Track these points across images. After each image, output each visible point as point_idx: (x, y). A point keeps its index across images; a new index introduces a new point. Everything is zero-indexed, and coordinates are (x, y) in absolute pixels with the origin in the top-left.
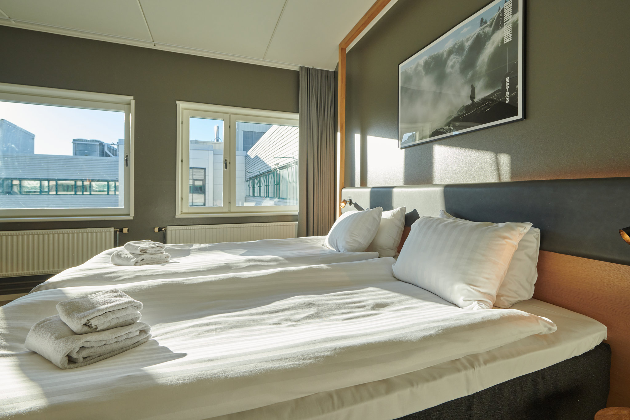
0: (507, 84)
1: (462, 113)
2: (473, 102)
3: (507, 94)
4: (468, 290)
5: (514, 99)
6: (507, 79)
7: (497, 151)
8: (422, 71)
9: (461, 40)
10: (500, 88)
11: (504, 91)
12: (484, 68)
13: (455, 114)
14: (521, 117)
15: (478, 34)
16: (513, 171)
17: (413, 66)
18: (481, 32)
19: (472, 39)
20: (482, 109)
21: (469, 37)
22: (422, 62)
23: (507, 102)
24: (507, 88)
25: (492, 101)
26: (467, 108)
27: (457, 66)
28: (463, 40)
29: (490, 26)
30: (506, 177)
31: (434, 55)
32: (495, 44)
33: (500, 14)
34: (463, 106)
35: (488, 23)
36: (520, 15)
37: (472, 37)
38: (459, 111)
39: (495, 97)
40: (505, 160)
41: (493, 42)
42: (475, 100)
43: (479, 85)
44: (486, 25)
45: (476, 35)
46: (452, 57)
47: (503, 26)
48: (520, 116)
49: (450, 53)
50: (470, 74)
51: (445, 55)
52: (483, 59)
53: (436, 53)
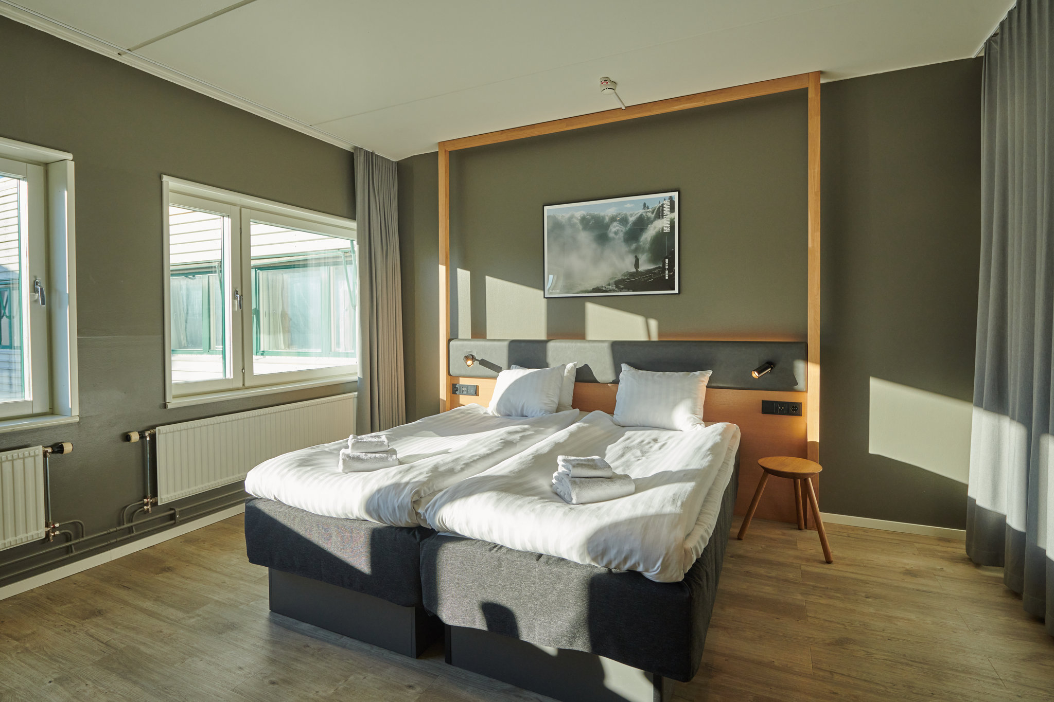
0: (667, 265)
1: (626, 278)
2: (637, 270)
3: (667, 272)
4: (694, 418)
5: (672, 277)
6: (667, 260)
7: (647, 316)
8: (579, 224)
9: (624, 213)
10: (661, 266)
11: (664, 269)
12: (648, 246)
13: (619, 277)
14: (678, 292)
15: (641, 215)
16: (660, 334)
17: (567, 216)
18: (644, 214)
19: (635, 217)
20: (646, 279)
21: (632, 213)
22: (579, 215)
23: (667, 278)
24: (667, 267)
25: (655, 274)
26: (632, 275)
27: (621, 235)
28: (627, 213)
29: (653, 213)
30: (655, 337)
31: (594, 214)
32: (657, 230)
33: (660, 207)
34: (627, 272)
35: (650, 210)
36: (676, 215)
37: (635, 215)
38: (622, 275)
39: (657, 271)
40: (653, 324)
41: (655, 228)
42: (639, 270)
43: (643, 258)
44: (648, 210)
45: (639, 214)
46: (615, 224)
47: (663, 218)
48: (676, 291)
49: (613, 219)
50: (634, 246)
51: (607, 219)
52: (646, 238)
53: (596, 213)
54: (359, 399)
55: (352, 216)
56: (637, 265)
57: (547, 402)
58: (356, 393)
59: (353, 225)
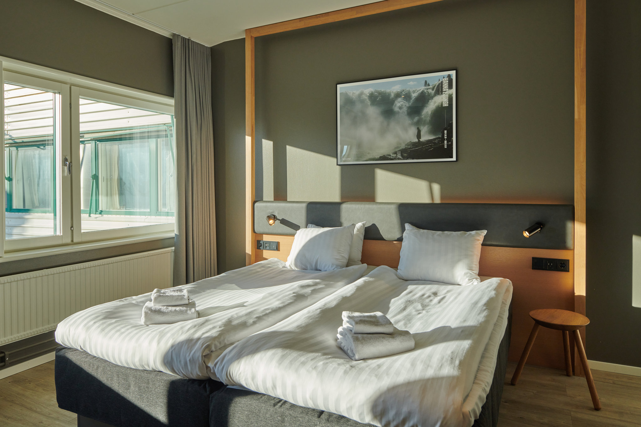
0: (446, 135)
1: (409, 147)
2: (419, 141)
3: (446, 142)
5: (450, 146)
6: (446, 132)
7: (431, 180)
8: (368, 100)
9: (408, 89)
10: (440, 136)
11: (443, 139)
12: (428, 119)
13: (403, 146)
15: (423, 91)
16: (442, 198)
17: (357, 93)
18: (425, 91)
19: (418, 93)
20: (427, 148)
21: (415, 90)
22: (367, 91)
23: (446, 147)
24: (446, 138)
25: (435, 143)
26: (414, 144)
27: (405, 109)
28: (410, 90)
29: (433, 89)
30: (437, 200)
31: (381, 91)
32: (436, 104)
33: (439, 84)
34: (410, 142)
35: (431, 87)
36: (454, 91)
37: (418, 91)
38: (406, 145)
39: (436, 141)
40: (436, 187)
41: (435, 102)
42: (421, 140)
43: (424, 130)
44: (429, 87)
45: (421, 91)
46: (400, 99)
47: (442, 94)
48: (454, 159)
49: (398, 95)
50: (416, 119)
51: (392, 95)
52: (427, 112)
53: (382, 90)
54: (176, 254)
55: (170, 94)
56: (419, 136)
57: (338, 258)
58: (174, 248)
59: (171, 101)
